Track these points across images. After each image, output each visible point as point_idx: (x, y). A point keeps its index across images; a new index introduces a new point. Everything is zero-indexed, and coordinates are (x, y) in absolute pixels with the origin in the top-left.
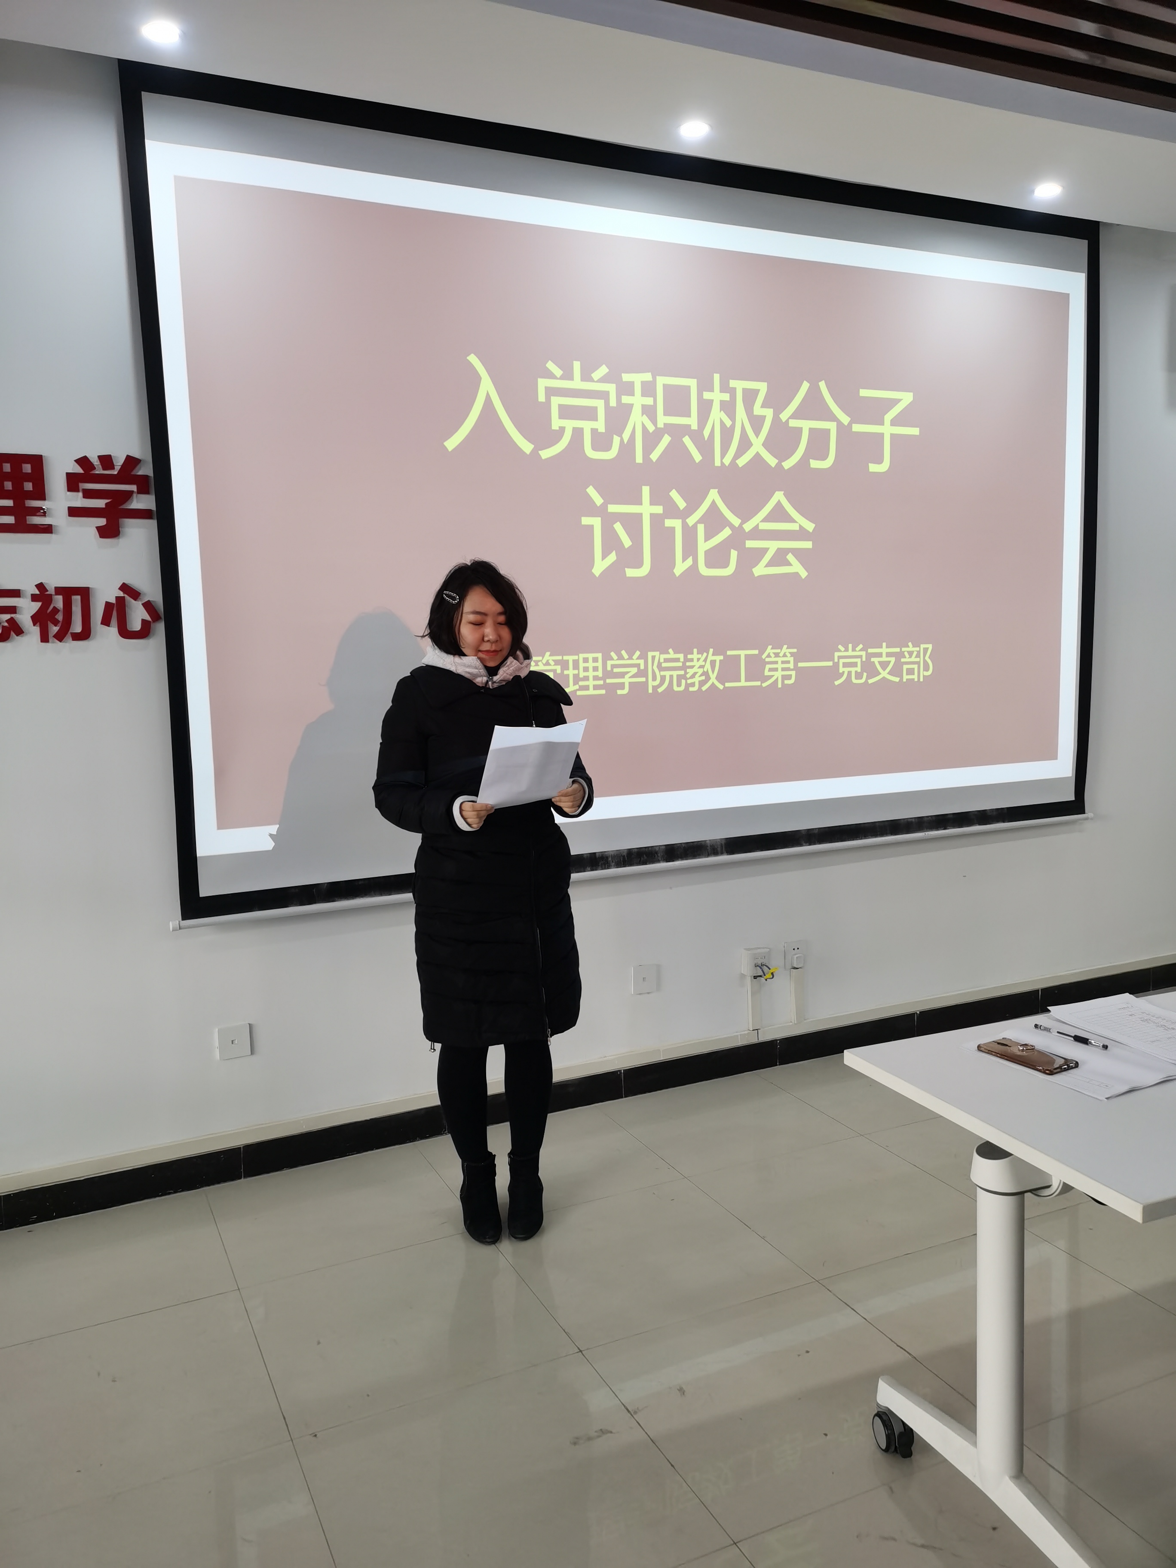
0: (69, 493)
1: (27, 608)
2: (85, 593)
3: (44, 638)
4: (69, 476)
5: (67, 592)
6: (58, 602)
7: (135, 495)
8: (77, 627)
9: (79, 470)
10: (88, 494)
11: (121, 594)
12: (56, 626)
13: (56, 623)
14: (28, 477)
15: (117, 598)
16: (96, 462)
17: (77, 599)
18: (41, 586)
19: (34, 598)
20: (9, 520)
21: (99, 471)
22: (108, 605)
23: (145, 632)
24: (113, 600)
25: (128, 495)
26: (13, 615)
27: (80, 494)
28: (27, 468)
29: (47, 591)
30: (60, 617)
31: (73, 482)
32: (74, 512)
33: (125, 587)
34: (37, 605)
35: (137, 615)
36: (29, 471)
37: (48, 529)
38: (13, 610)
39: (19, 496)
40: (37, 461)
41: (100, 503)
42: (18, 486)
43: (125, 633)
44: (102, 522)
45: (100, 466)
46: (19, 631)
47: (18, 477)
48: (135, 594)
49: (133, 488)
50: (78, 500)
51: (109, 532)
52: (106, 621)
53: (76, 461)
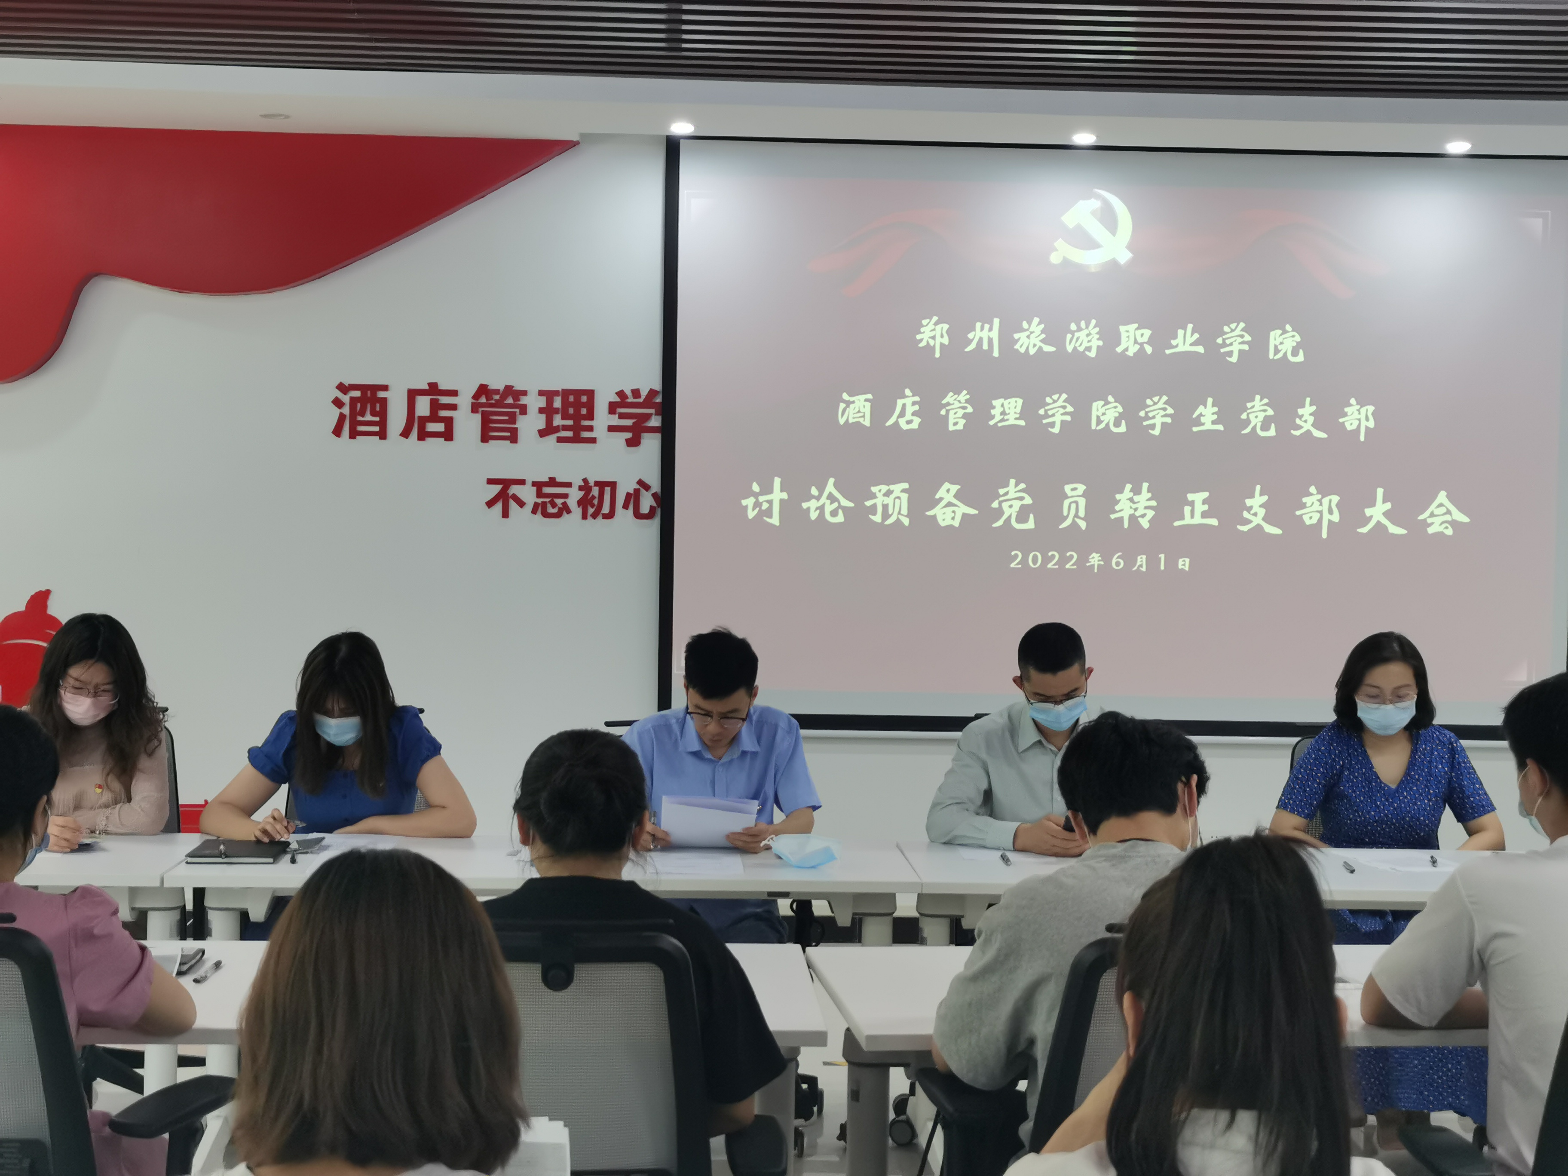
0: (610, 415)
1: (575, 495)
2: (613, 485)
3: (584, 517)
4: (610, 403)
5: (601, 485)
6: (595, 491)
7: (653, 416)
8: (606, 509)
9: (618, 400)
10: (622, 416)
11: (638, 487)
12: (592, 508)
13: (592, 506)
14: (584, 405)
15: (635, 490)
16: (628, 393)
17: (608, 490)
18: (585, 480)
19: (581, 488)
20: (569, 434)
21: (631, 400)
22: (628, 495)
23: (650, 516)
24: (632, 492)
25: (648, 417)
26: (566, 500)
27: (617, 415)
28: (584, 399)
29: (589, 484)
30: (596, 502)
31: (612, 408)
32: (611, 429)
33: (640, 482)
34: (582, 493)
35: (647, 502)
36: (585, 401)
37: (593, 441)
38: (566, 496)
39: (577, 417)
40: (590, 394)
41: (629, 422)
42: (577, 411)
43: (638, 515)
44: (629, 435)
45: (632, 396)
46: (569, 512)
47: (578, 405)
48: (647, 487)
49: (652, 411)
50: (615, 421)
51: (633, 442)
52: (626, 506)
53: (616, 393)
